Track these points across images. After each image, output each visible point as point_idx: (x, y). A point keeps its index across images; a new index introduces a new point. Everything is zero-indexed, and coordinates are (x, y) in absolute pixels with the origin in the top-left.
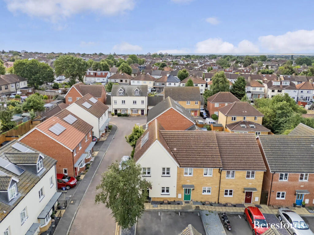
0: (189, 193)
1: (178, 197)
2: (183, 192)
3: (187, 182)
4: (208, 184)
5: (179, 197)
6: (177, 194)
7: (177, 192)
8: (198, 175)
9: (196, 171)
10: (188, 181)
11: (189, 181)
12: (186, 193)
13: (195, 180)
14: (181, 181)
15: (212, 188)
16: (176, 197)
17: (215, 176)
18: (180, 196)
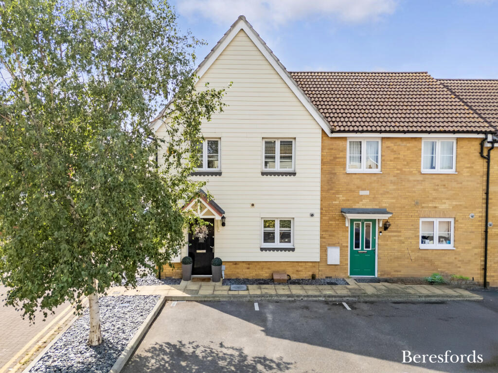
0: (368, 246)
1: (326, 261)
2: (347, 239)
3: (362, 198)
4: (442, 207)
5: (330, 261)
6: (324, 250)
7: (322, 237)
8: (401, 170)
9: (393, 151)
10: (362, 193)
11: (367, 193)
12: (357, 246)
13: (392, 187)
14: (338, 192)
15: (456, 221)
16: (318, 260)
17: (466, 173)
18: (334, 256)
